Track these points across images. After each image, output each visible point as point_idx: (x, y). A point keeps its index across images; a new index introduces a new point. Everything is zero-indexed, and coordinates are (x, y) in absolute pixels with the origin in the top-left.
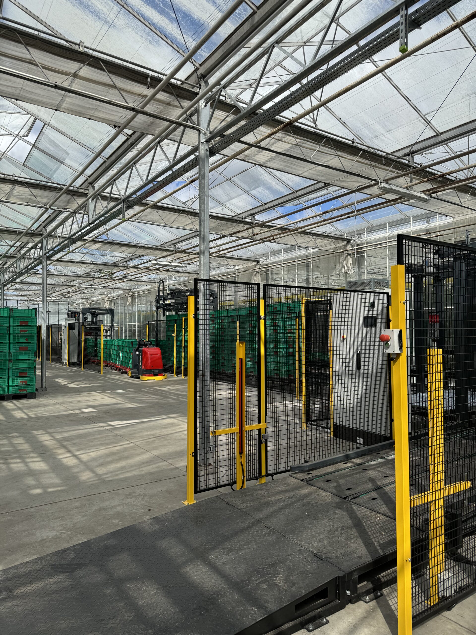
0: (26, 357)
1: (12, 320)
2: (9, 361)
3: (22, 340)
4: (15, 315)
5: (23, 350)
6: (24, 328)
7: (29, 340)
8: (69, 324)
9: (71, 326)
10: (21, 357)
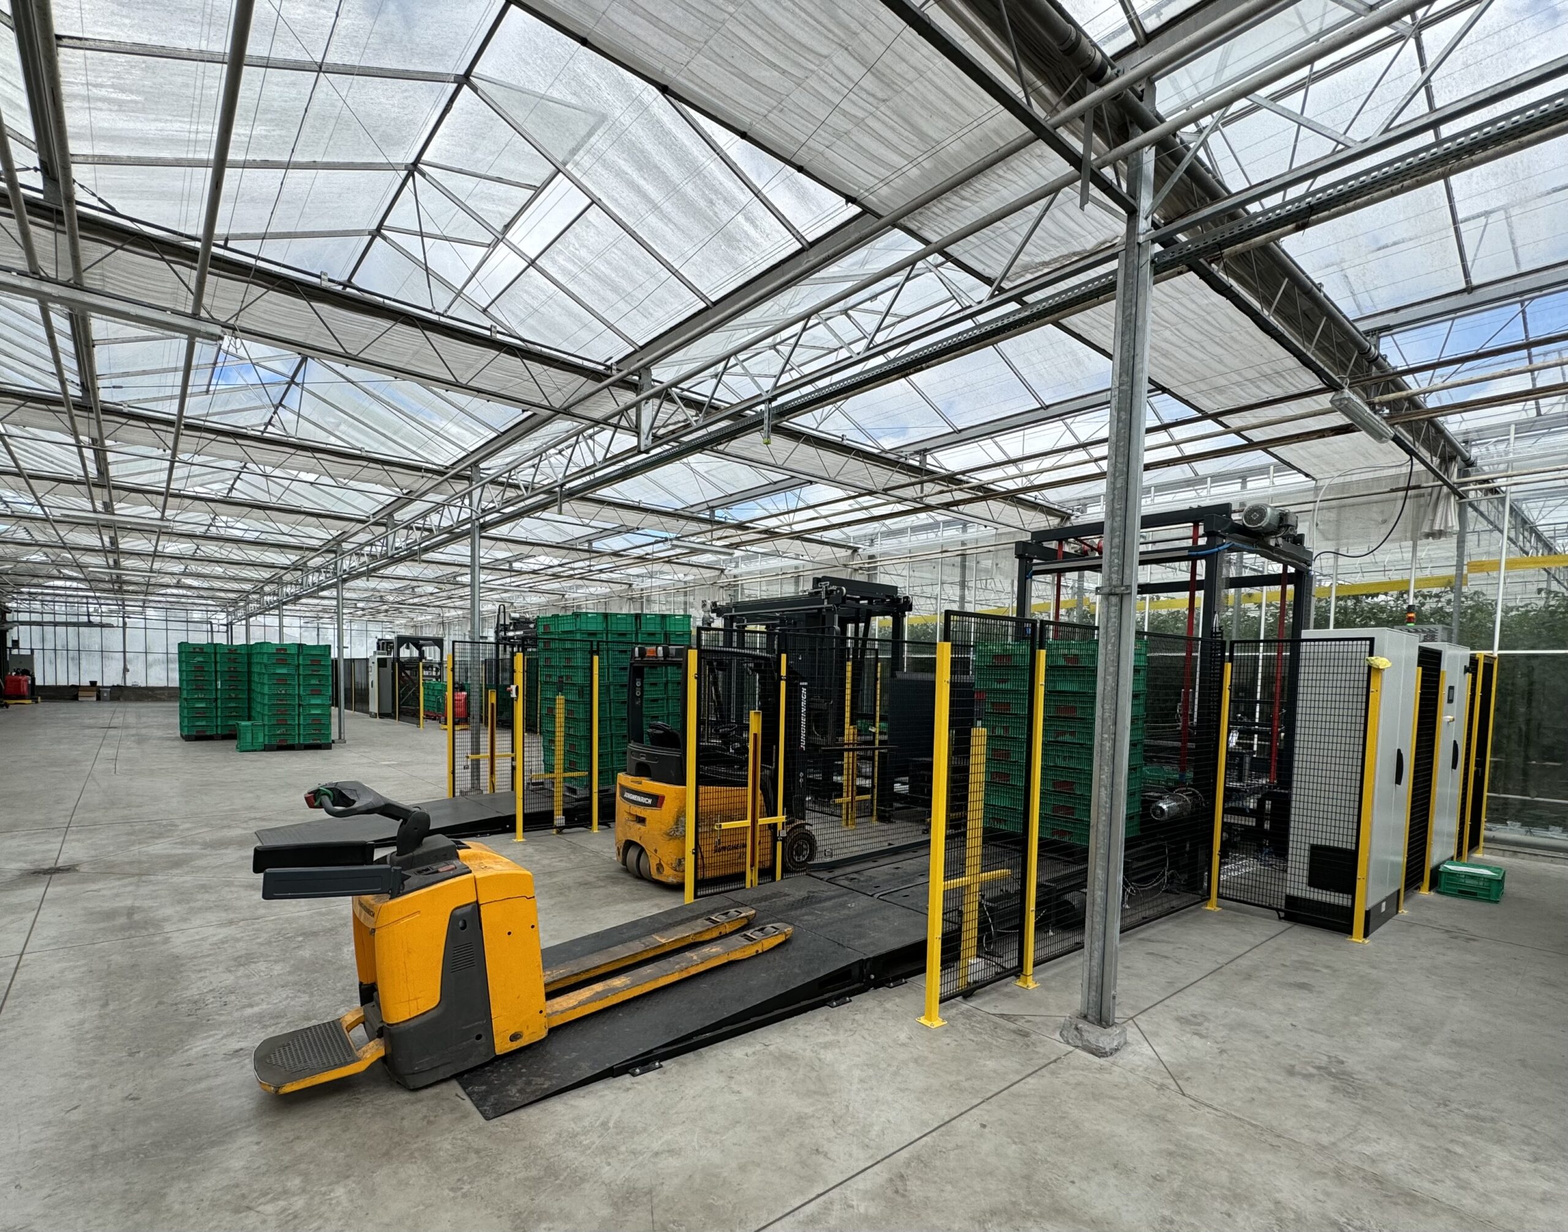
0: (318, 702)
1: (301, 658)
2: (299, 705)
3: (313, 682)
4: (305, 652)
5: (316, 693)
6: (315, 668)
7: (323, 682)
8: (379, 659)
9: (382, 663)
10: (313, 702)
